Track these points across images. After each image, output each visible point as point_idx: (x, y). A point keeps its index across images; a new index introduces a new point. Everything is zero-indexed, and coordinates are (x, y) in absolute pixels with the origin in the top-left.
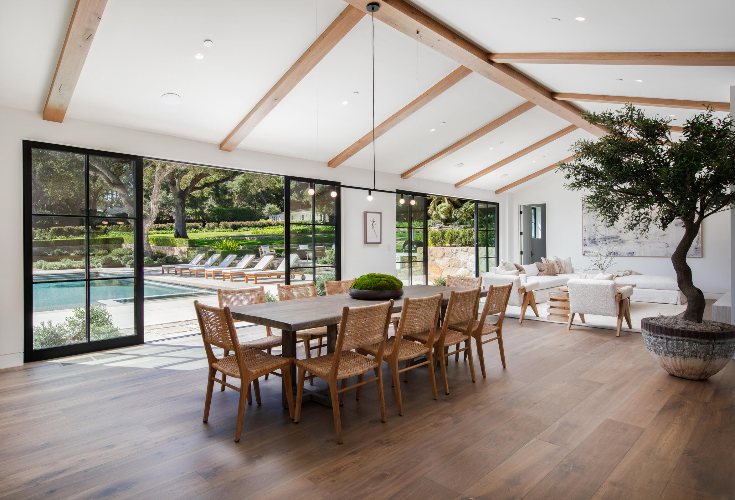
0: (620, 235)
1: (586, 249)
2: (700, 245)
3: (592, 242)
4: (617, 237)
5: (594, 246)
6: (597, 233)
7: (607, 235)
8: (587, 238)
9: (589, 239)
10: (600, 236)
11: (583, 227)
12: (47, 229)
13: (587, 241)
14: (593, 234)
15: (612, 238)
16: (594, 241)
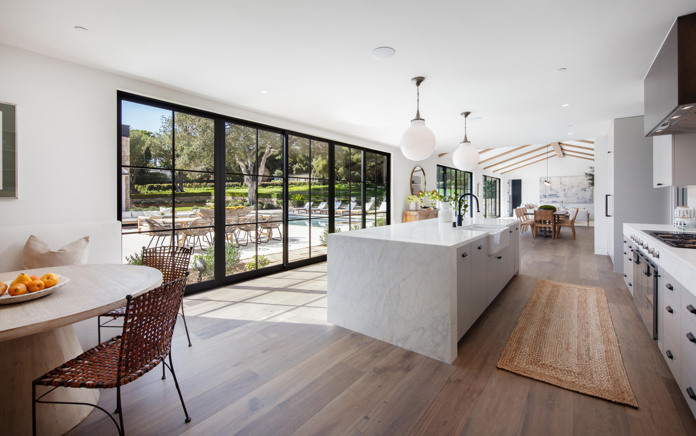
0: (557, 194)
1: (541, 200)
2: (592, 198)
3: (544, 197)
4: (556, 195)
5: (545, 198)
6: (547, 193)
7: (551, 194)
8: (542, 195)
9: (543, 195)
10: (548, 194)
11: (540, 190)
12: (145, 186)
13: (542, 197)
14: (545, 194)
15: (554, 195)
16: (545, 196)
